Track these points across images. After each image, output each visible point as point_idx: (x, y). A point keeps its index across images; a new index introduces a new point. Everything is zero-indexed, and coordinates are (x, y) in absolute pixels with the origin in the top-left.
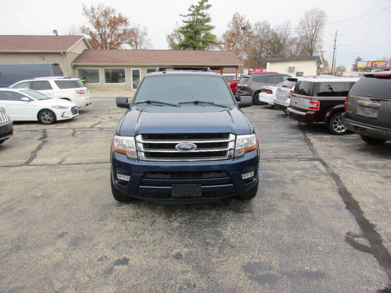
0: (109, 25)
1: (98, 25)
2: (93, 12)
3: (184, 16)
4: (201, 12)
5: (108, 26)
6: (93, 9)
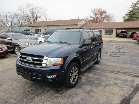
0: (99, 14)
1: (96, 15)
3: (129, 8)
4: (137, 5)
6: (95, 9)
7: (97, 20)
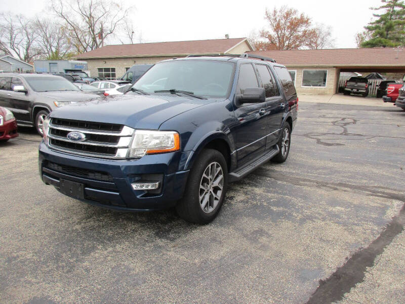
1: (278, 28)
2: (275, 15)
3: (376, 9)
5: (288, 28)
6: (275, 12)
7: (282, 42)
